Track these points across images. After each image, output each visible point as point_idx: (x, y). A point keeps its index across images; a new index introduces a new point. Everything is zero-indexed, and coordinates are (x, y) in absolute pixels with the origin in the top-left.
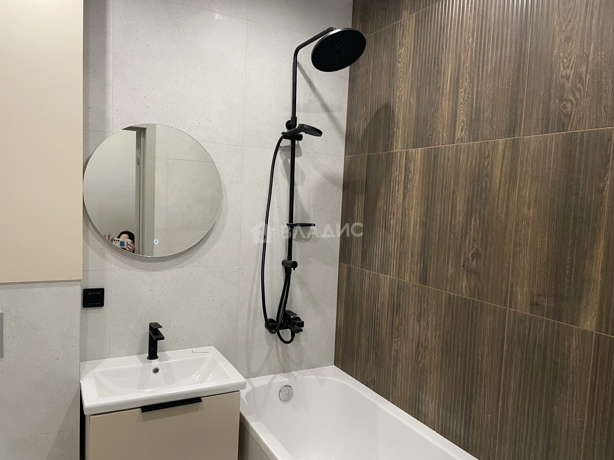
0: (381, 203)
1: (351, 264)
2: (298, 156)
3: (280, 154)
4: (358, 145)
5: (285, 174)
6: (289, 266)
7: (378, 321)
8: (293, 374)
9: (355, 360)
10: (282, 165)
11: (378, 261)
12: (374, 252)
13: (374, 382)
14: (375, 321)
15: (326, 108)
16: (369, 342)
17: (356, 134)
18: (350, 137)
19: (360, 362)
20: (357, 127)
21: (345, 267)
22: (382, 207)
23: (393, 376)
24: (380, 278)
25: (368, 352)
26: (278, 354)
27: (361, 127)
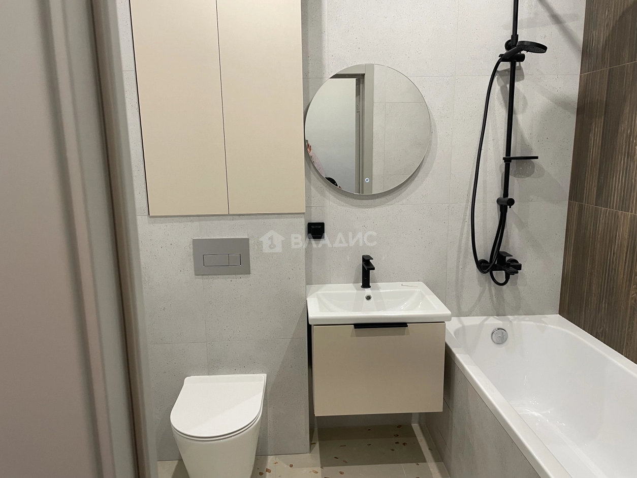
0: (623, 126)
1: (583, 202)
2: (518, 80)
3: (498, 80)
4: (597, 59)
5: (503, 102)
6: (505, 204)
7: (614, 265)
8: (509, 319)
9: (584, 309)
10: (500, 92)
11: (617, 196)
12: (612, 186)
13: (606, 333)
14: (609, 265)
15: (556, 19)
16: (601, 289)
17: (595, 46)
18: (588, 50)
19: (589, 311)
20: (597, 36)
21: (576, 205)
22: (626, 131)
23: (629, 328)
24: (618, 217)
25: (600, 300)
26: (491, 296)
27: (601, 35)
